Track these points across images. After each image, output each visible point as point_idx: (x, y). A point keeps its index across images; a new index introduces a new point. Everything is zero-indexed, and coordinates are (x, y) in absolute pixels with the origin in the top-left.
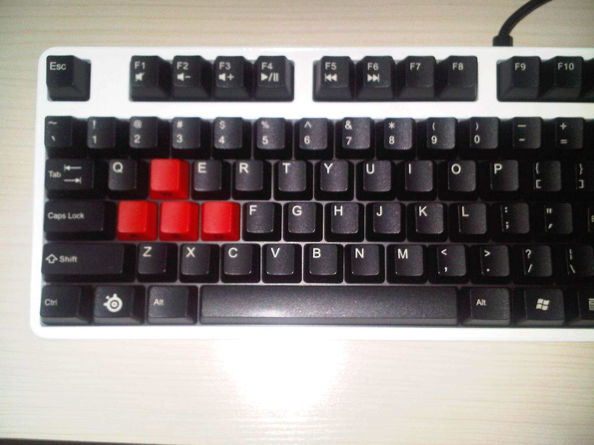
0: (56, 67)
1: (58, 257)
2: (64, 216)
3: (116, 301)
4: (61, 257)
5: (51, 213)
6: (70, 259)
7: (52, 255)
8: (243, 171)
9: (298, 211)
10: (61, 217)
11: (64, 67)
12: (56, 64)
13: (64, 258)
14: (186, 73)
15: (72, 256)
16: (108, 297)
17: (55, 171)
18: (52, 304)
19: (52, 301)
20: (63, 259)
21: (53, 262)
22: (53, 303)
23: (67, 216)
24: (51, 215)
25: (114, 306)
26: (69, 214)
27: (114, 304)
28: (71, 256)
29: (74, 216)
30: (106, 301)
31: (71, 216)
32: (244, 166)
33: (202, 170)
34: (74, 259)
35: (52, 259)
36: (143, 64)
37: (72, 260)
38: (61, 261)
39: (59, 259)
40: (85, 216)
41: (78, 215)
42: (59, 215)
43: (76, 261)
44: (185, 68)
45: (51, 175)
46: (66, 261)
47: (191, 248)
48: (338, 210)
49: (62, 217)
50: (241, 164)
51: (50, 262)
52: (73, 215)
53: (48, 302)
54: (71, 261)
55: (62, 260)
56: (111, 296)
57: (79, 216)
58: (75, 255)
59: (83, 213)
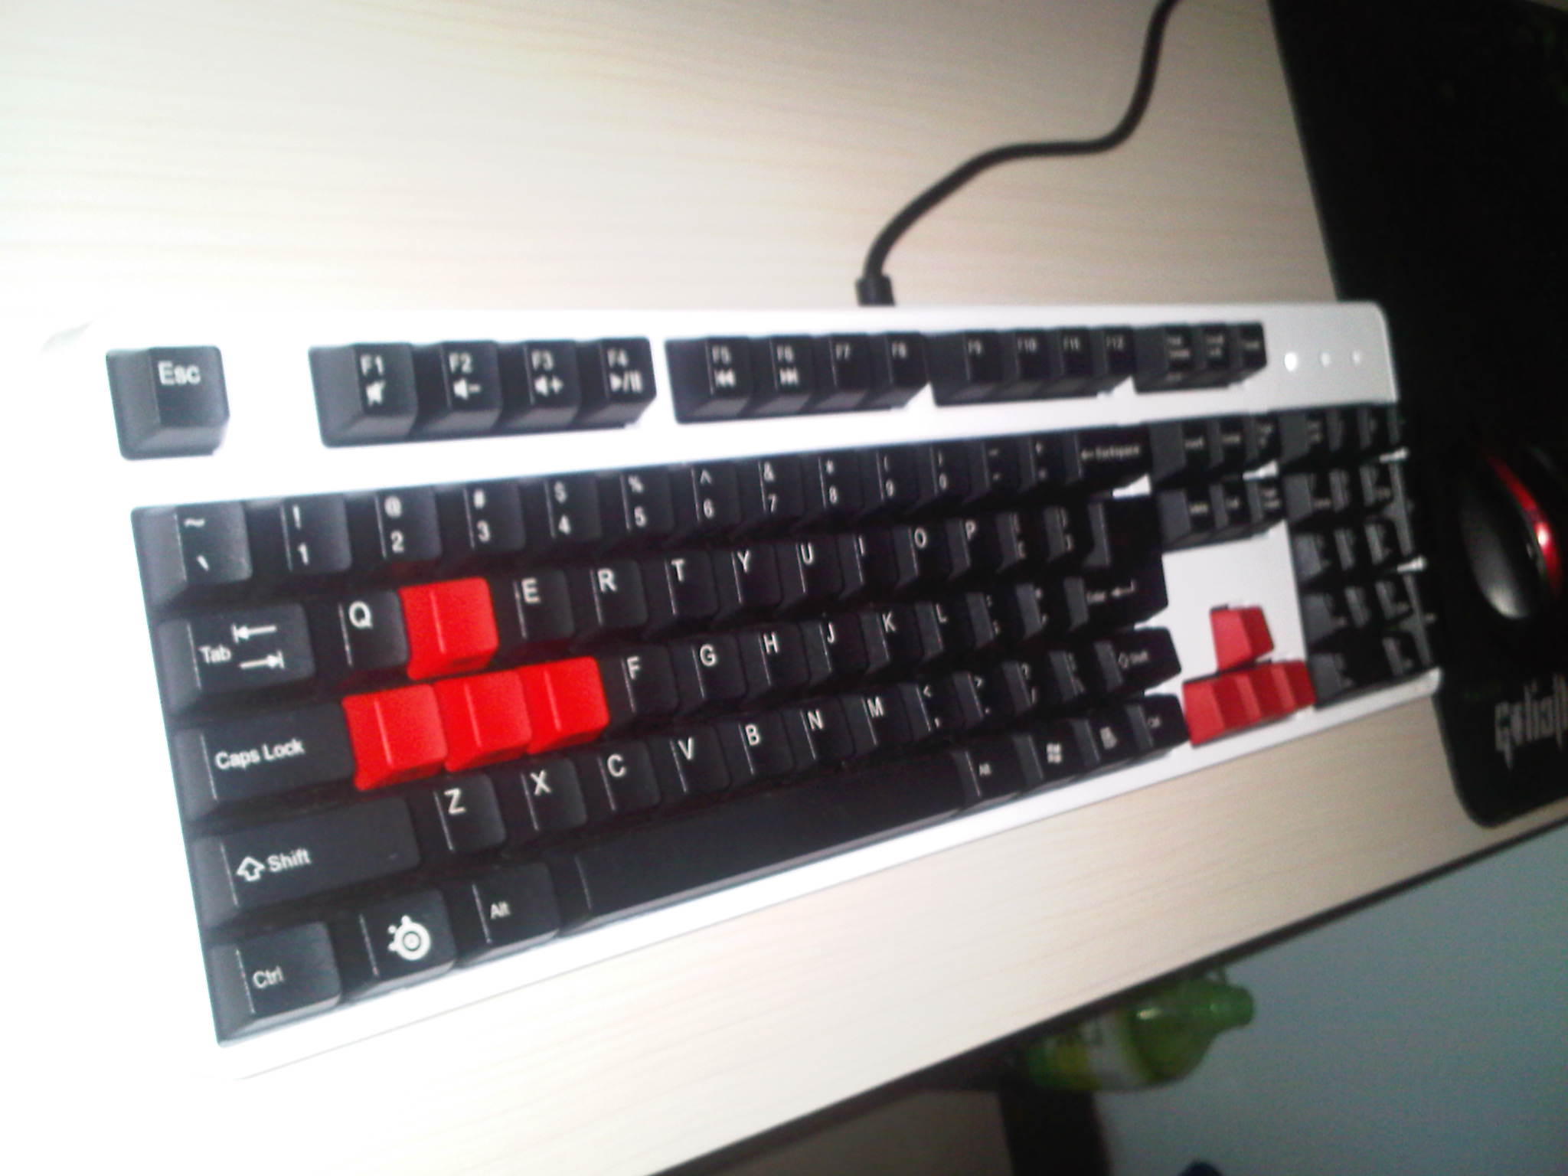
0: (173, 376)
1: (263, 859)
2: (253, 757)
3: (411, 932)
4: (272, 860)
5: (223, 754)
6: (292, 860)
7: (248, 860)
8: (607, 587)
9: (709, 656)
10: (248, 761)
11: (194, 375)
12: (173, 369)
13: (280, 861)
14: (471, 379)
15: (295, 848)
16: (392, 929)
17: (214, 645)
18: (272, 982)
19: (268, 974)
20: (279, 863)
21: (257, 876)
22: (272, 979)
23: (261, 753)
24: (224, 761)
25: (413, 946)
26: (265, 748)
27: (412, 941)
28: (292, 852)
29: (279, 751)
30: (391, 938)
31: (271, 752)
32: (606, 576)
33: (532, 595)
34: (301, 857)
35: (251, 869)
36: (379, 362)
37: (298, 860)
38: (274, 870)
39: (267, 866)
40: (305, 746)
41: (287, 746)
42: (242, 755)
43: (308, 861)
44: (467, 368)
45: (207, 660)
46: (285, 866)
47: (538, 774)
48: (771, 643)
49: (251, 758)
50: (601, 573)
51: (250, 878)
52: (276, 749)
53: (261, 979)
54: (296, 863)
55: (275, 867)
56: (398, 924)
57: (290, 749)
58: (303, 846)
59: (297, 740)
